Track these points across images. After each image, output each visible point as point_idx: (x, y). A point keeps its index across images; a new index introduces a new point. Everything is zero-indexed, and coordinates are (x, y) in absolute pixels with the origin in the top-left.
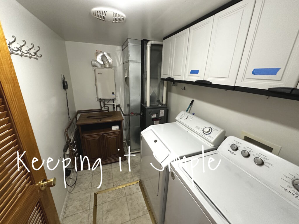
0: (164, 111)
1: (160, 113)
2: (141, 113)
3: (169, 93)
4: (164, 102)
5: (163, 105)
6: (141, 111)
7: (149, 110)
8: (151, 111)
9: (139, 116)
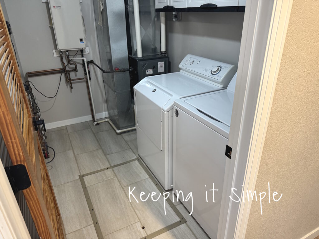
0: (163, 62)
1: (159, 66)
2: (130, 69)
3: (169, 35)
4: (163, 49)
5: (162, 53)
6: (130, 66)
7: (141, 63)
8: (145, 64)
9: (128, 74)
